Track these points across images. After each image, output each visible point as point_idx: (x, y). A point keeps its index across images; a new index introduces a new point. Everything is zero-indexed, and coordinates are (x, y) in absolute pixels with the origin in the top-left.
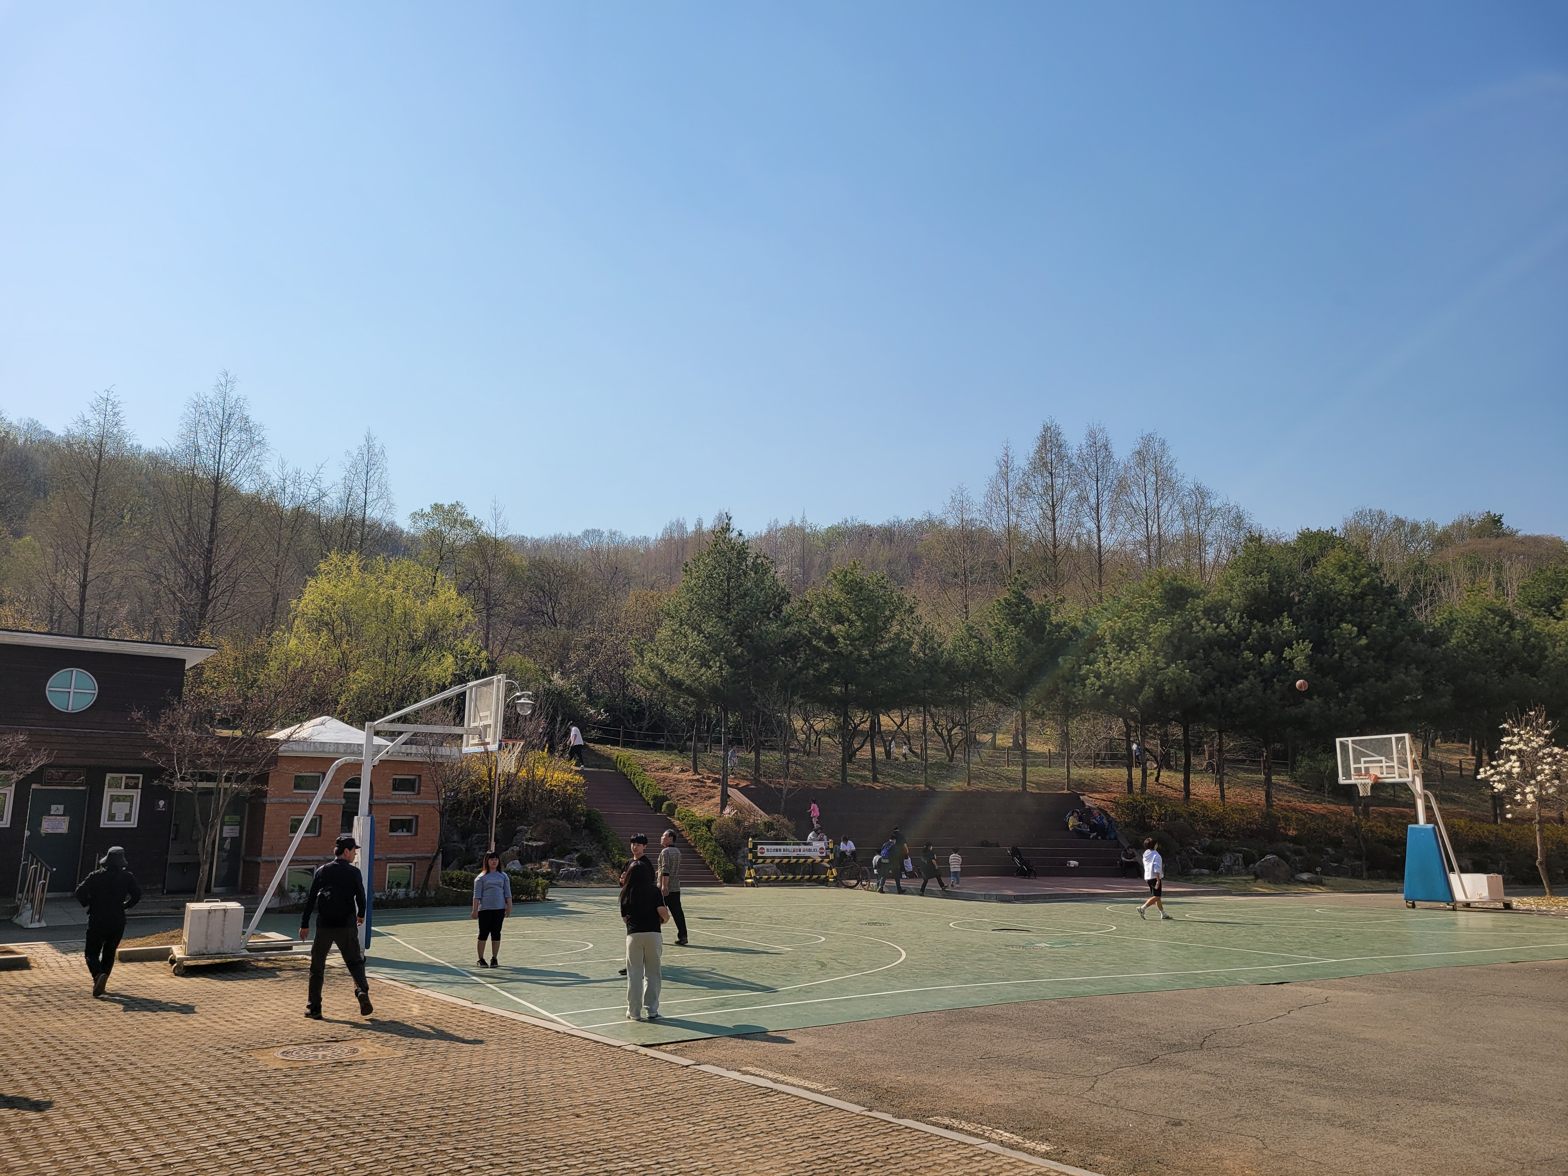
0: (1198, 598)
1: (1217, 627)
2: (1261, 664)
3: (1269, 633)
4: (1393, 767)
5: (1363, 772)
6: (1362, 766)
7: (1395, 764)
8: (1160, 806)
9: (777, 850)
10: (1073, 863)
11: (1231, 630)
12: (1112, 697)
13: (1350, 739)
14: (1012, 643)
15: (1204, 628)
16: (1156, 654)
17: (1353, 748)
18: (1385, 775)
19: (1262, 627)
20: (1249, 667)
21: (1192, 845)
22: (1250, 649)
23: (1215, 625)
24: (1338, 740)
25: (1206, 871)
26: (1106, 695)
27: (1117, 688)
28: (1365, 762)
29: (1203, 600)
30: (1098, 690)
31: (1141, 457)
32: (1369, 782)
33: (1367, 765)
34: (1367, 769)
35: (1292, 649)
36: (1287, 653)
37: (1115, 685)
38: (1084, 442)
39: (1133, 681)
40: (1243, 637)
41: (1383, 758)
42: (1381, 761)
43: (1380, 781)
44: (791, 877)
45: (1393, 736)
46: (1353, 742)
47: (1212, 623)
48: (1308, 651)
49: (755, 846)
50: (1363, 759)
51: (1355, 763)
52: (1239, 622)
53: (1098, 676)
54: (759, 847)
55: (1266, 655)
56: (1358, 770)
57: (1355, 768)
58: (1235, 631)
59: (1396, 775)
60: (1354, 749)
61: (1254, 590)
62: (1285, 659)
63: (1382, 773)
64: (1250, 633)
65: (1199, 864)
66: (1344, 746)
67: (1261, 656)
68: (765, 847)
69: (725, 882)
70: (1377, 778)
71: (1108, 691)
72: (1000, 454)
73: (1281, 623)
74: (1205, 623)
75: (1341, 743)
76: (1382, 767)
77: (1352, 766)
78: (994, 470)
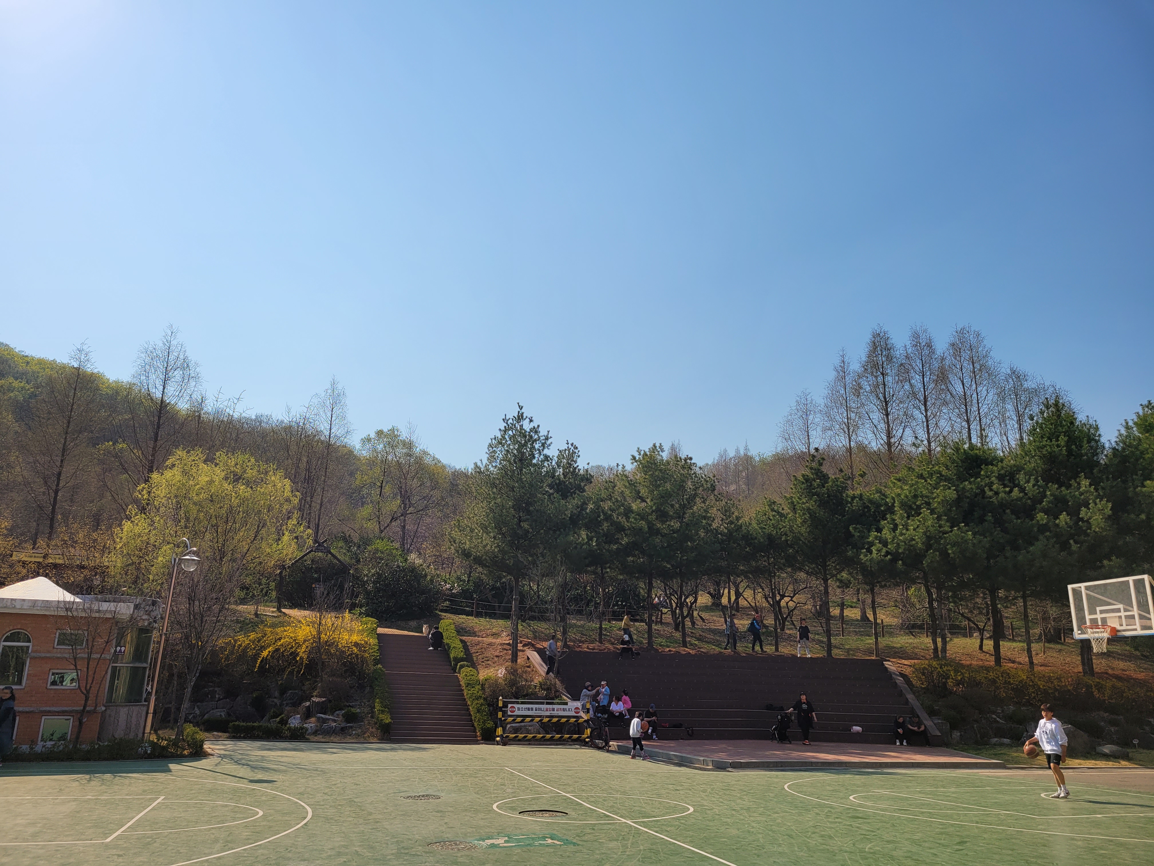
0: (992, 465)
1: (1011, 491)
2: (1057, 525)
3: (1066, 495)
4: (1133, 617)
5: (1100, 623)
6: (1099, 616)
7: (1135, 612)
8: (956, 671)
9: (529, 709)
10: (857, 729)
11: (1026, 494)
12: (900, 562)
13: (1083, 585)
14: (804, 514)
15: (997, 493)
16: (939, 518)
17: (1087, 595)
18: (1124, 627)
19: (1057, 489)
20: (1043, 528)
21: (994, 713)
22: (1046, 512)
23: (1007, 489)
24: (1070, 587)
25: (1006, 741)
26: (894, 560)
27: (903, 553)
28: (1102, 612)
29: (997, 466)
30: (885, 556)
31: (956, 348)
32: (1106, 635)
33: (1104, 615)
34: (1104, 620)
35: (1089, 509)
36: (1083, 513)
37: (900, 551)
38: (908, 343)
39: (920, 545)
40: (1038, 500)
41: (1121, 606)
42: (1118, 610)
43: (1119, 634)
44: (558, 736)
45: (1131, 579)
46: (1087, 588)
47: (1004, 487)
48: (1108, 512)
49: (505, 705)
50: (1098, 609)
51: (1090, 614)
52: (1034, 486)
53: (885, 544)
54: (510, 706)
55: (1061, 517)
56: (1094, 622)
57: (1091, 620)
58: (1030, 495)
59: (1138, 626)
60: (1088, 597)
61: (1050, 453)
62: (1082, 519)
63: (1121, 625)
64: (1045, 496)
65: (1000, 733)
66: (1077, 593)
67: (1057, 518)
68: (516, 706)
69: (482, 740)
70: (1114, 630)
71: (896, 556)
72: (837, 362)
73: (1079, 484)
74: (998, 489)
75: (1074, 590)
76: (1120, 617)
77: (1088, 617)
78: (832, 375)
